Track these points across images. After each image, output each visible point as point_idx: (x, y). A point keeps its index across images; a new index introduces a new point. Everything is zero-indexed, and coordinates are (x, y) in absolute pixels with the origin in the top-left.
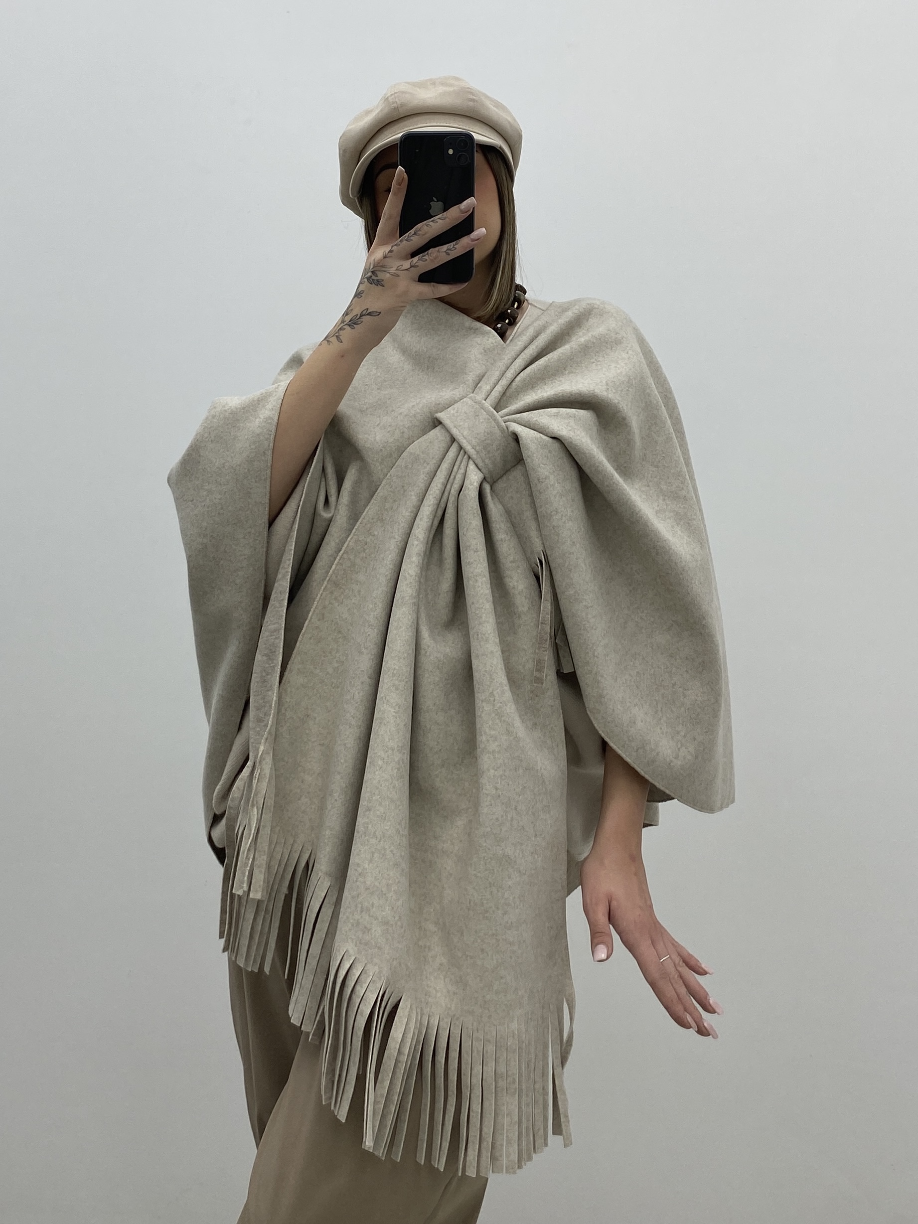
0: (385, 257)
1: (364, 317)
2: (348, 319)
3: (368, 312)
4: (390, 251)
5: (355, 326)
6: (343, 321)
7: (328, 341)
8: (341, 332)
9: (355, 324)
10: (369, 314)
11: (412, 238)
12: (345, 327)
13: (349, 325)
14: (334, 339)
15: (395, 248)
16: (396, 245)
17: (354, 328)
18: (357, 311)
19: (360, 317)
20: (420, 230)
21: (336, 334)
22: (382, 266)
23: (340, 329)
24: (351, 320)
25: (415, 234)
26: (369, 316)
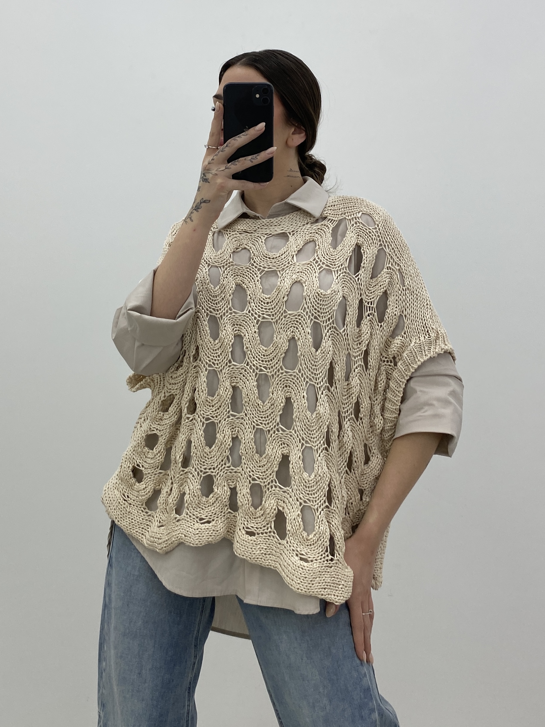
0: (209, 163)
1: (202, 204)
2: (194, 206)
3: (204, 200)
4: (213, 159)
5: (198, 210)
6: (192, 207)
7: (186, 222)
8: (192, 215)
9: (198, 208)
10: (204, 202)
11: (225, 149)
12: (194, 211)
13: (195, 210)
14: (188, 220)
15: (215, 157)
16: (216, 155)
17: (198, 211)
18: (198, 201)
19: (200, 203)
20: (230, 143)
21: (190, 217)
22: (208, 170)
23: (192, 213)
24: (196, 208)
25: (227, 146)
26: (204, 204)
